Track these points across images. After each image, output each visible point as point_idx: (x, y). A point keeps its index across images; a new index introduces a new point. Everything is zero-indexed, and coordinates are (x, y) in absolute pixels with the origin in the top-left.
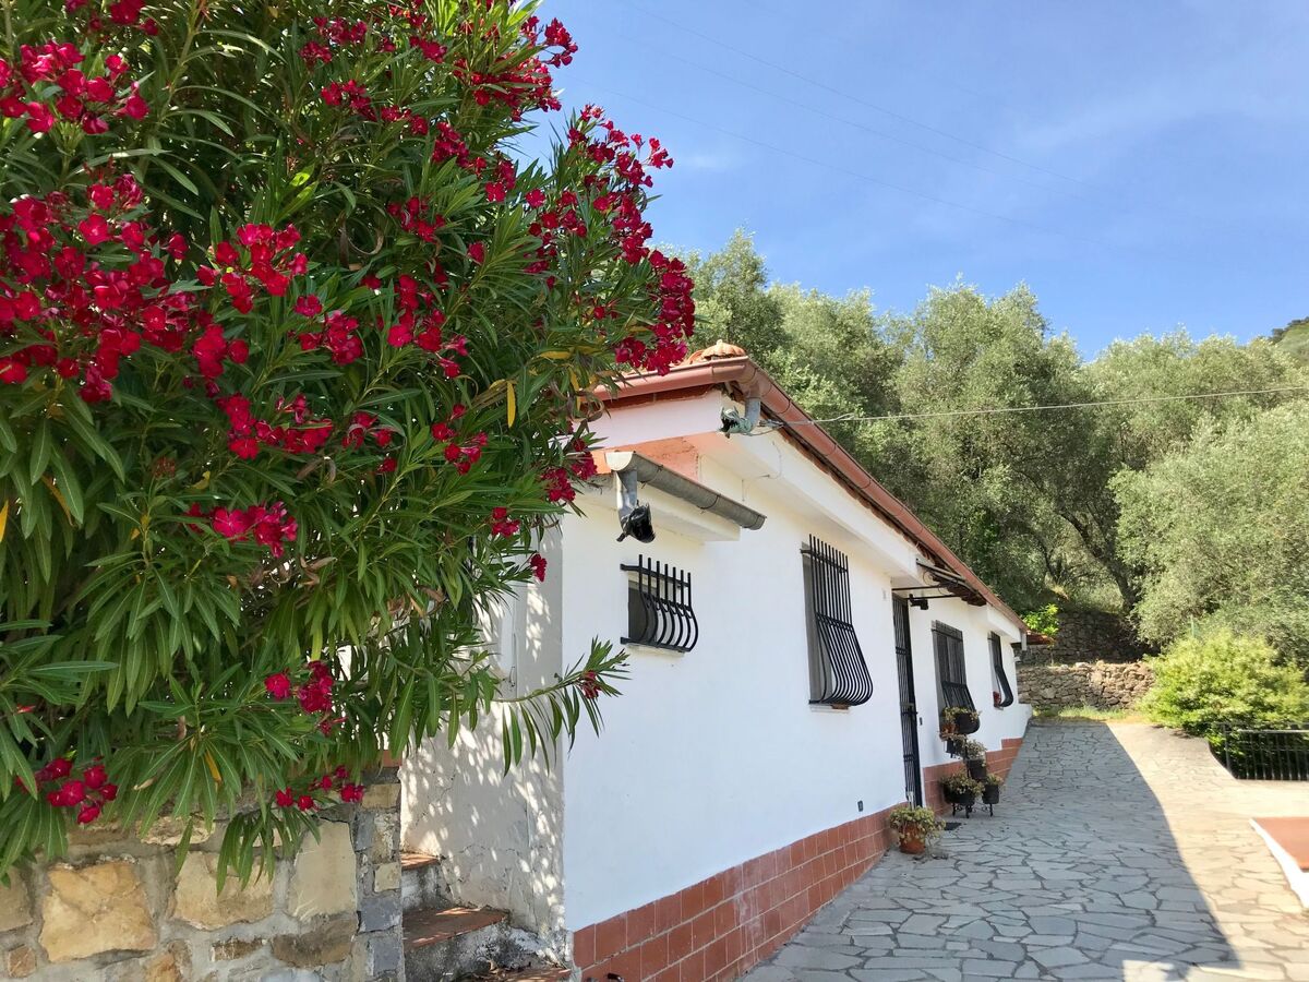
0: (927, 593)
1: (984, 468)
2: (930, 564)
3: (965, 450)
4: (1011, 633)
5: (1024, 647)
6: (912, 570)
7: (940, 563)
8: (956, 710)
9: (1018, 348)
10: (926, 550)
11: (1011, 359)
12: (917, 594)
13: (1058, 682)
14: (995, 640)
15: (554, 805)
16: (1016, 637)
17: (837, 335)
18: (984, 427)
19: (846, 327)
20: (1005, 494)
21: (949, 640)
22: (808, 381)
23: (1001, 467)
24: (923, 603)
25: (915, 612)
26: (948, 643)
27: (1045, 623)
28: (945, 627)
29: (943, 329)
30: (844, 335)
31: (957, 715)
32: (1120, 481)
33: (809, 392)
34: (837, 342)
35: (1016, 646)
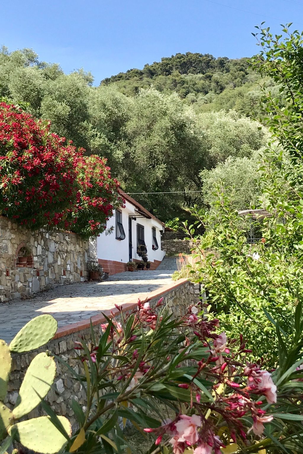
0: (136, 217)
1: (157, 164)
2: (137, 210)
3: (151, 157)
4: (159, 227)
5: (164, 232)
6: (134, 212)
7: (139, 209)
8: (141, 245)
9: (171, 120)
10: (137, 207)
11: (169, 125)
12: (134, 217)
13: (177, 245)
14: (154, 229)
15: (96, 245)
16: (161, 228)
17: (105, 113)
18: (158, 149)
19: (109, 109)
20: (164, 175)
21: (141, 228)
22: (97, 135)
23: (163, 164)
24: (135, 219)
25: (133, 221)
26: (140, 229)
27: (174, 224)
28: (140, 225)
29: (145, 108)
30: (108, 113)
31: (141, 246)
32: (203, 174)
33: (97, 139)
34: (106, 116)
35: (161, 231)
